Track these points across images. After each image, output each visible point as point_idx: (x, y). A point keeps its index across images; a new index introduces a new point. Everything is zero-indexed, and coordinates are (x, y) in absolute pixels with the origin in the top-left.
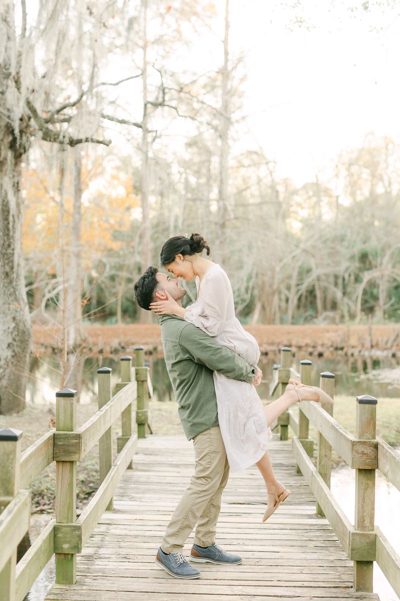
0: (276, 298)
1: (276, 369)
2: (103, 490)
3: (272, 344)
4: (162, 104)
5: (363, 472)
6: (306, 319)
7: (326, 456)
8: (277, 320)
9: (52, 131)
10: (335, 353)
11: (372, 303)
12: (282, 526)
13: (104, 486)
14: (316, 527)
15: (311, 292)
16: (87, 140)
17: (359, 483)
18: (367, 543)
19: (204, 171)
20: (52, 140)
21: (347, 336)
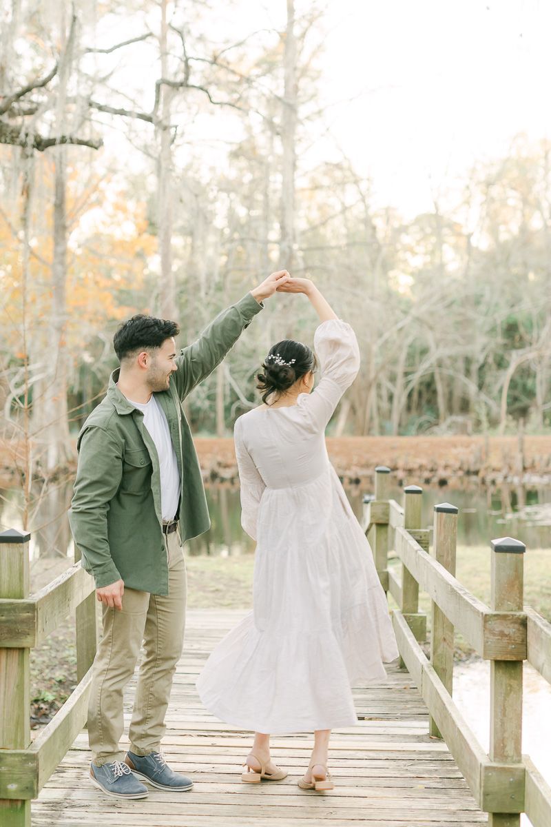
0: (373, 393)
1: (367, 502)
2: (80, 694)
3: (367, 466)
4: (184, 84)
5: (503, 665)
6: (420, 426)
7: (445, 639)
8: (376, 430)
9: (7, 125)
10: (466, 479)
11: (525, 401)
12: (372, 755)
13: (82, 689)
14: (428, 757)
15: (429, 385)
16: (63, 141)
17: (496, 683)
18: (511, 783)
19: (259, 197)
20: (8, 140)
21: (485, 452)
